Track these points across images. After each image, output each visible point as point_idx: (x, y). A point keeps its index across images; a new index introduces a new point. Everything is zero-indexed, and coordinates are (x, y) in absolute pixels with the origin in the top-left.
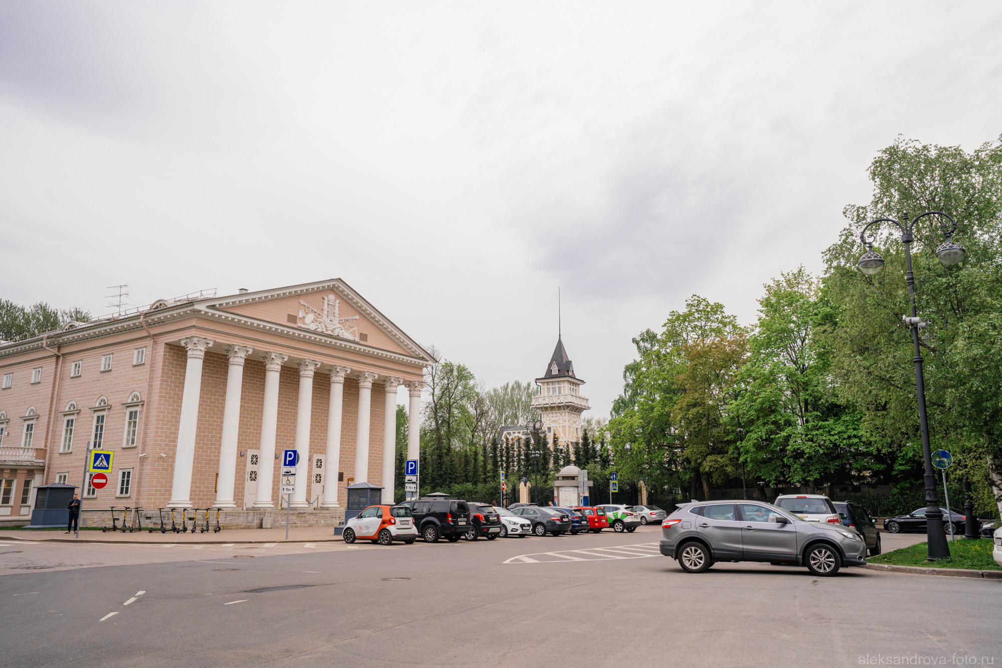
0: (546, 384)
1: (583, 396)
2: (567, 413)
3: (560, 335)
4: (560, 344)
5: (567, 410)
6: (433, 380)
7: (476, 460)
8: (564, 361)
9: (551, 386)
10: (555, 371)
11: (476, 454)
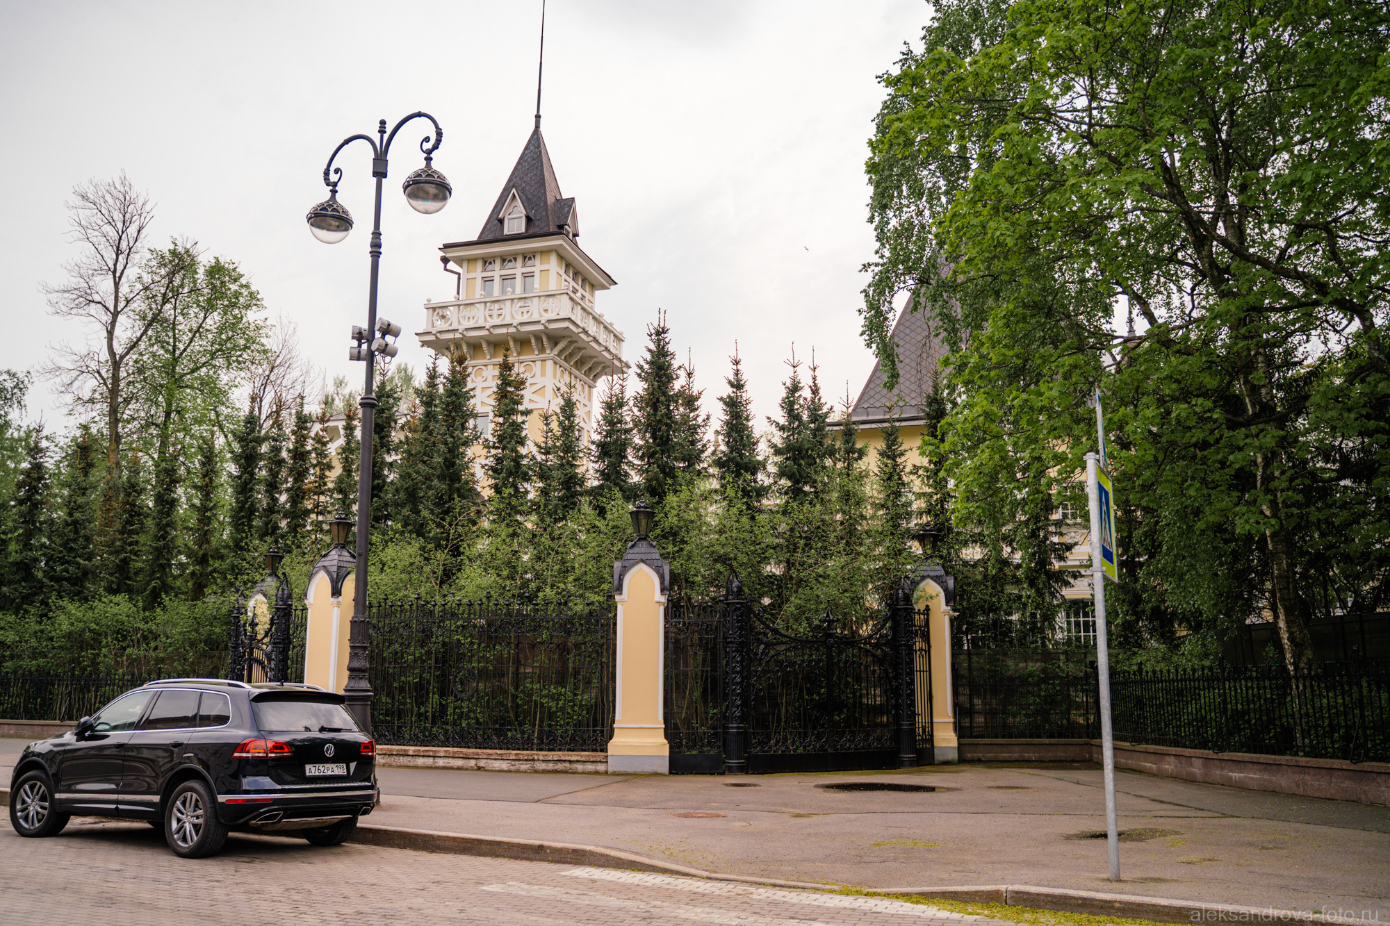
0: (480, 265)
1: (607, 319)
2: (550, 364)
3: (538, 117)
4: (536, 141)
5: (551, 353)
6: (117, 285)
7: (166, 503)
8: (550, 200)
9: (496, 271)
10: (515, 223)
11: (169, 478)
